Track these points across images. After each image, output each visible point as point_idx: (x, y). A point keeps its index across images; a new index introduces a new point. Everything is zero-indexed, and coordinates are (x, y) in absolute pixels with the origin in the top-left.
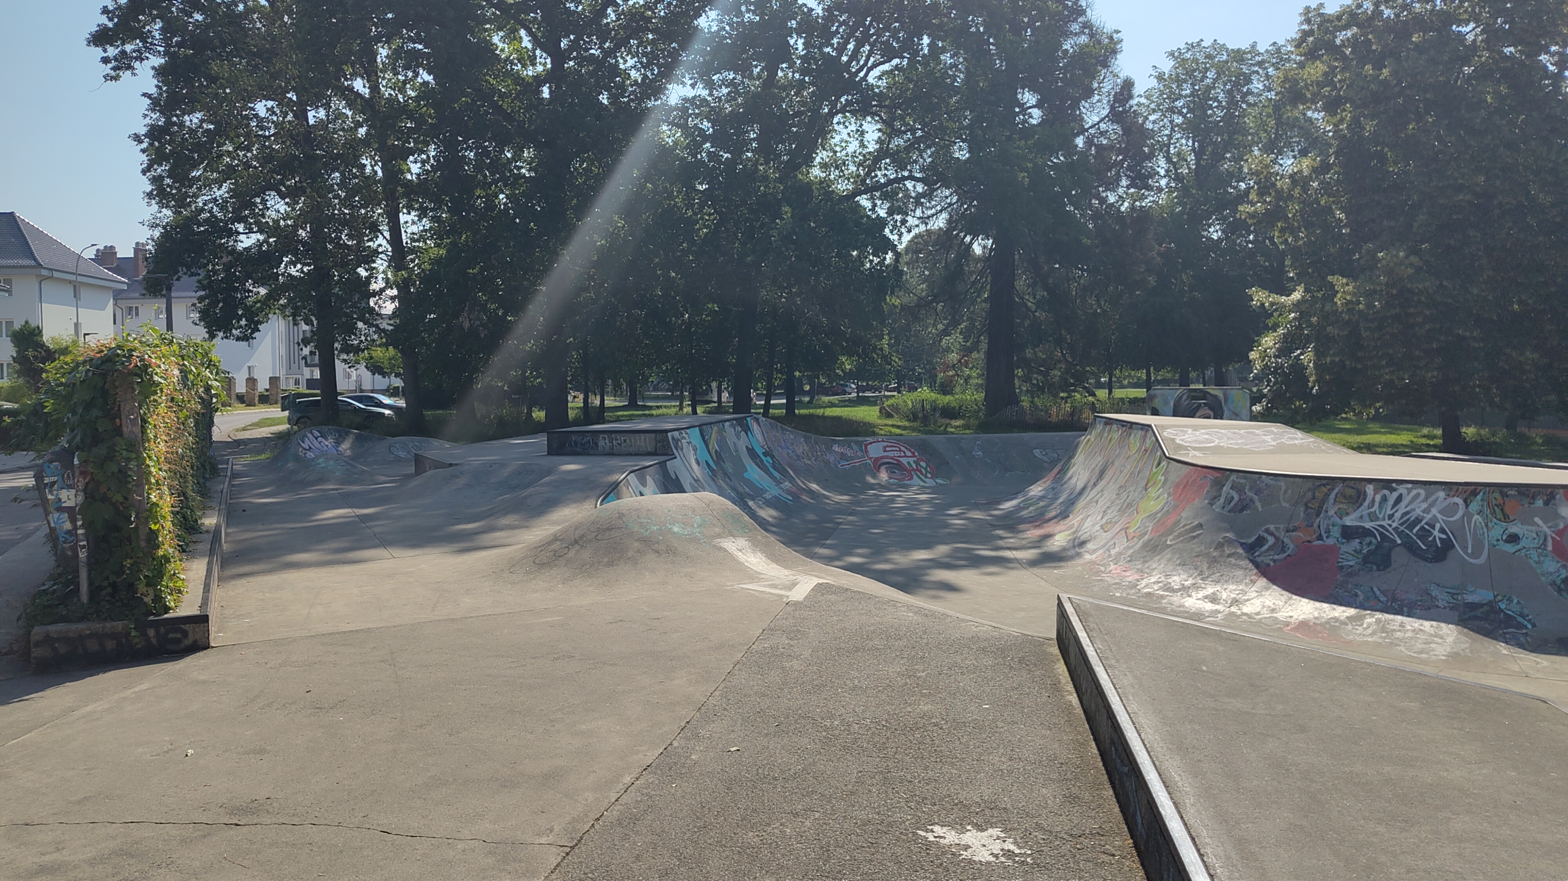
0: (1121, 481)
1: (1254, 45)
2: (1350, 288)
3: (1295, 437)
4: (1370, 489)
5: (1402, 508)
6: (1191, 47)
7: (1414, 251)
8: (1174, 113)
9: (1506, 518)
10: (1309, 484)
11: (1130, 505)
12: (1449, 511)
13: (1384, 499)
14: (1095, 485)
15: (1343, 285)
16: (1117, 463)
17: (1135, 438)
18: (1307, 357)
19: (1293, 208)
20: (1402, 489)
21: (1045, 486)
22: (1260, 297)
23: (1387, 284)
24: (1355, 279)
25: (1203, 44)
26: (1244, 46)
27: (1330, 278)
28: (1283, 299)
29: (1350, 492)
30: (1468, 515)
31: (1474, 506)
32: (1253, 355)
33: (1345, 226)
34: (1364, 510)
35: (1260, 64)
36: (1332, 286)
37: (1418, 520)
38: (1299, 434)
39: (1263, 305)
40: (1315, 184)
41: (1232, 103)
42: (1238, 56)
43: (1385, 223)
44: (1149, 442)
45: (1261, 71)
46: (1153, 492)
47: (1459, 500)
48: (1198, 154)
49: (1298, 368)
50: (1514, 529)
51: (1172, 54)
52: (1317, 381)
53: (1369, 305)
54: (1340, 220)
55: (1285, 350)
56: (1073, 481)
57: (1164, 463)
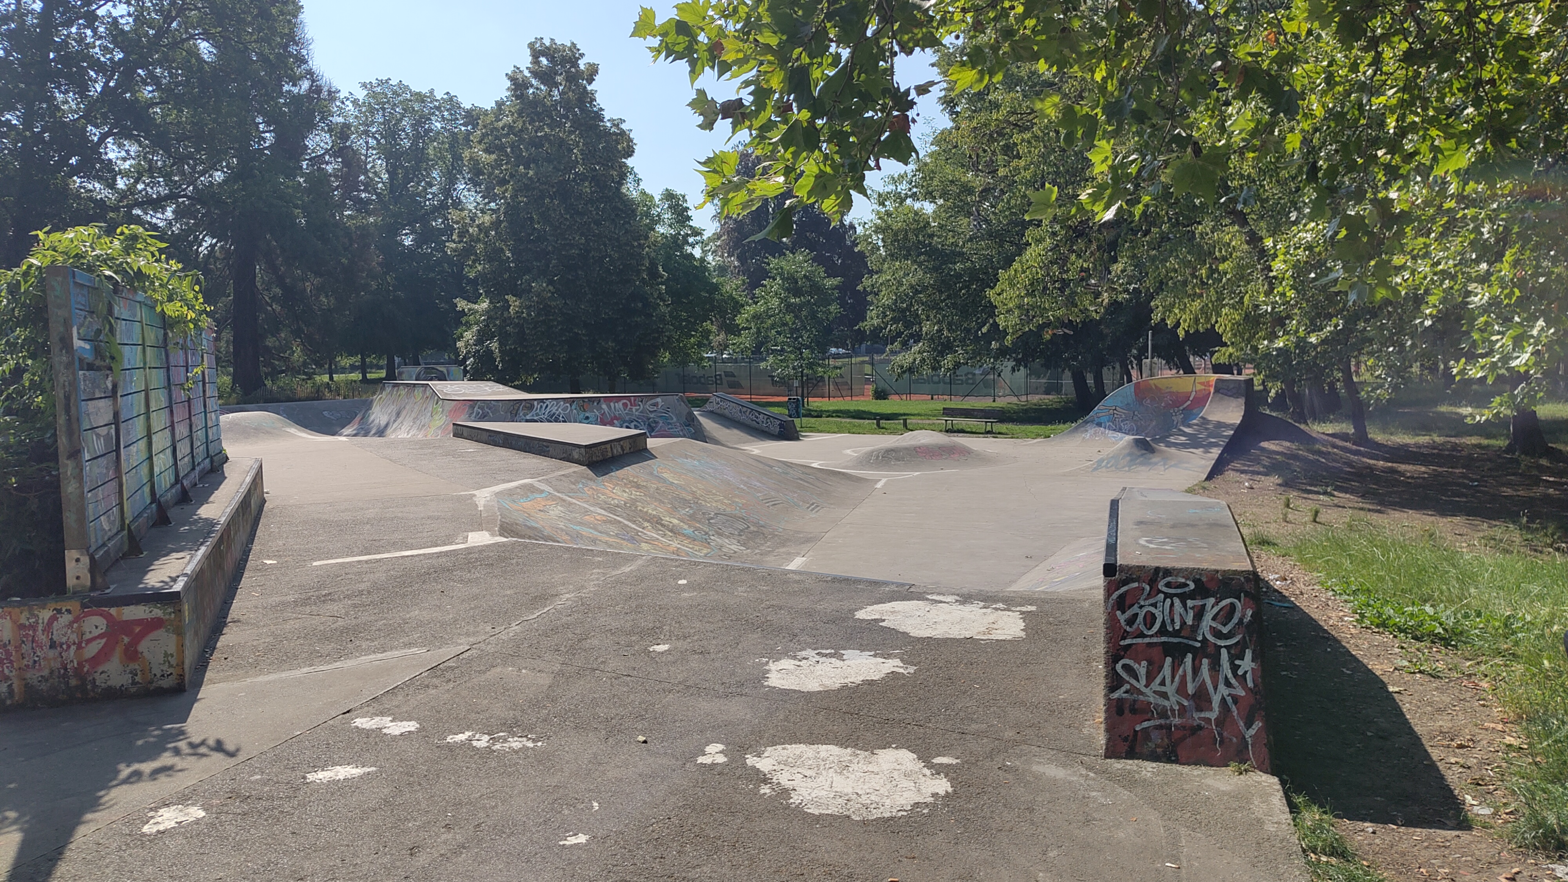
0: (413, 415)
1: (432, 92)
2: (517, 303)
3: (501, 388)
4: (536, 403)
5: (548, 410)
6: (381, 83)
7: (551, 282)
8: (369, 136)
9: (584, 411)
10: (512, 403)
11: (424, 426)
12: (564, 409)
13: (541, 407)
14: (395, 421)
15: (514, 301)
16: (407, 407)
17: (418, 392)
18: (494, 345)
19: (480, 247)
20: (548, 402)
21: (355, 427)
22: (462, 304)
23: (537, 302)
24: (520, 298)
25: (391, 82)
26: (424, 90)
27: (506, 297)
28: (476, 307)
29: (528, 405)
30: (571, 410)
31: (573, 407)
32: (459, 344)
33: (512, 262)
34: (534, 412)
35: (438, 108)
36: (507, 301)
37: (554, 414)
38: (501, 386)
39: (463, 310)
40: (493, 233)
41: (417, 137)
42: (420, 97)
43: (535, 263)
44: (428, 393)
45: (437, 113)
46: (436, 417)
47: (568, 405)
48: (392, 173)
49: (489, 352)
50: (587, 415)
51: (364, 85)
52: (501, 361)
53: (529, 315)
54: (509, 258)
55: (479, 341)
56: (377, 422)
57: (440, 402)
